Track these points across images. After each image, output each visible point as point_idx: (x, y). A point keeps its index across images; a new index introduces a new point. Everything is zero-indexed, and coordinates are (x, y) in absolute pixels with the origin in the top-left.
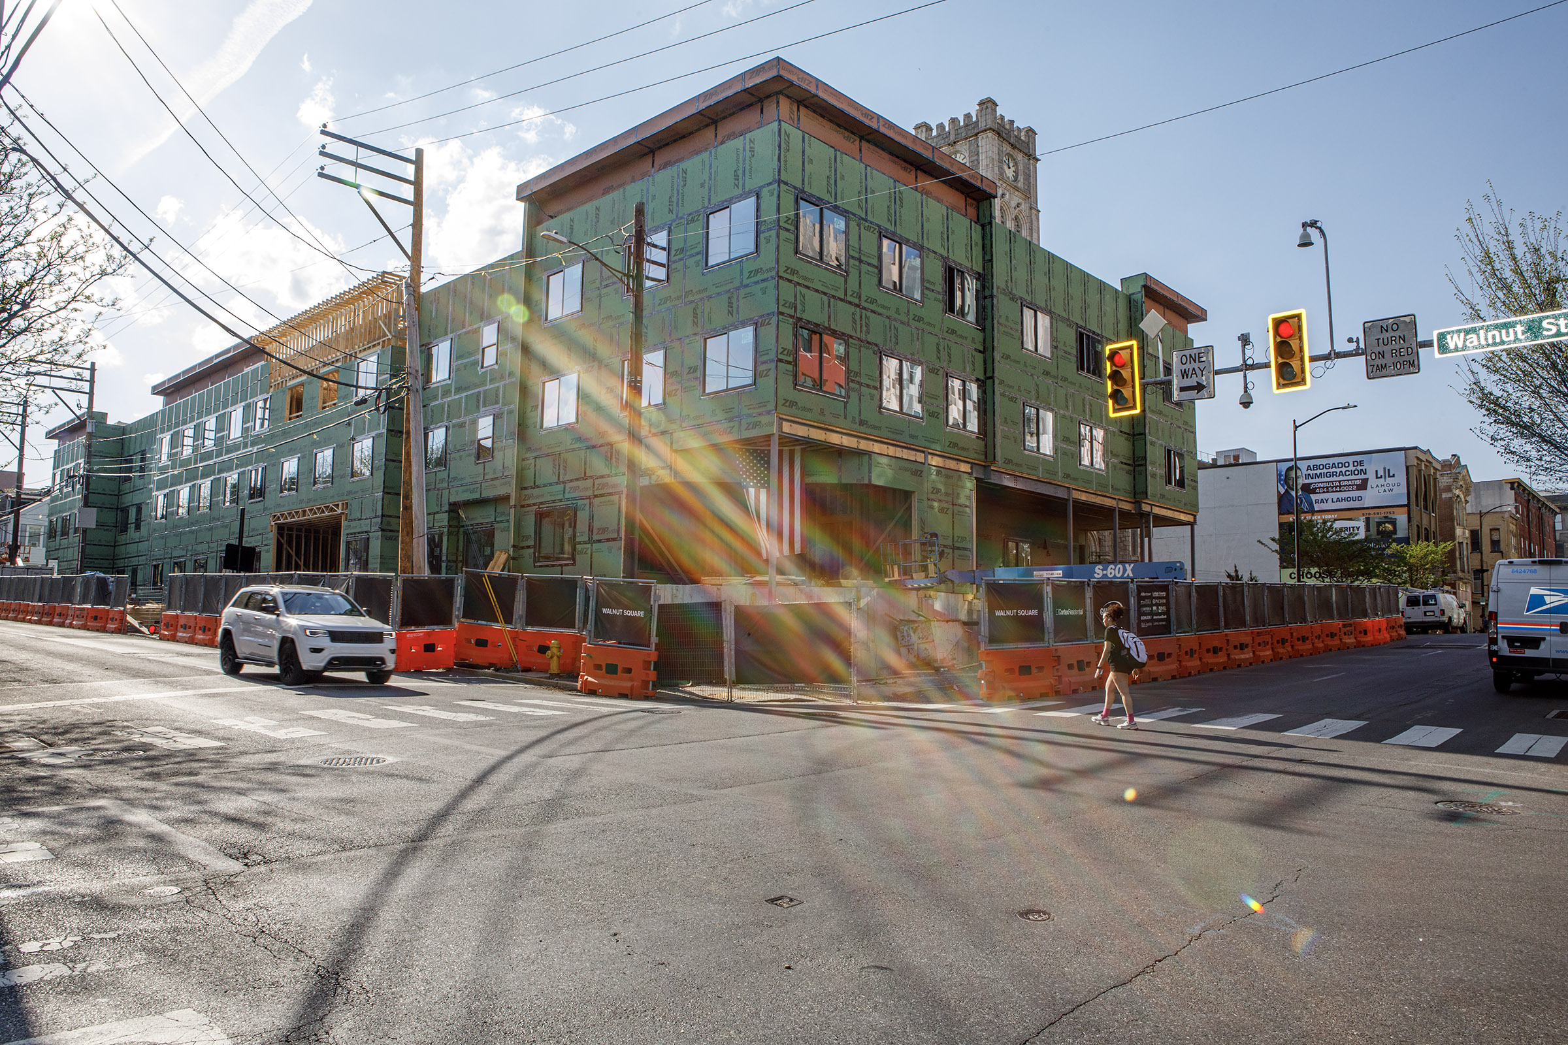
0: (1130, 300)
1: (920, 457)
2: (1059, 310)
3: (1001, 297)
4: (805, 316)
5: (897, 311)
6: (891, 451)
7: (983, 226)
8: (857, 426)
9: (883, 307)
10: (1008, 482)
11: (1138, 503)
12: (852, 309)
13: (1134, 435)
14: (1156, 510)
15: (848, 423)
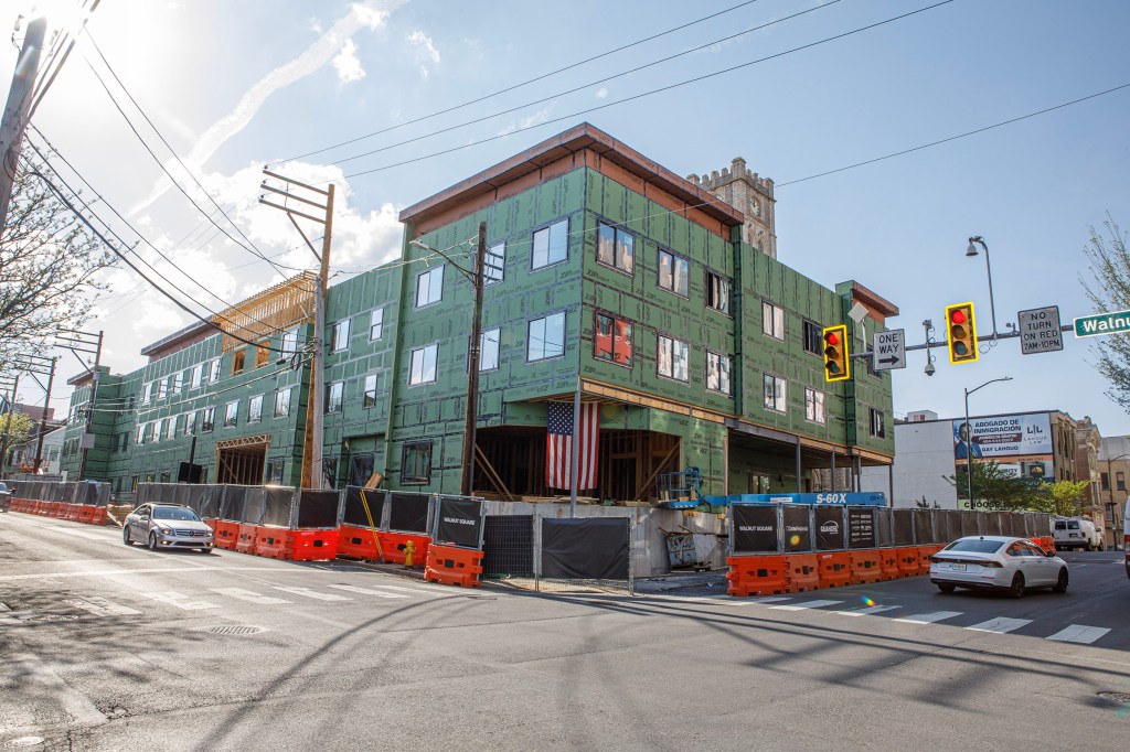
0: (842, 300)
1: (686, 411)
2: (790, 306)
3: (747, 296)
4: (603, 306)
5: (670, 304)
6: (666, 406)
7: (734, 244)
8: (639, 388)
9: (660, 301)
10: (751, 431)
11: (849, 448)
12: (637, 302)
13: (846, 398)
14: (863, 454)
15: (632, 385)
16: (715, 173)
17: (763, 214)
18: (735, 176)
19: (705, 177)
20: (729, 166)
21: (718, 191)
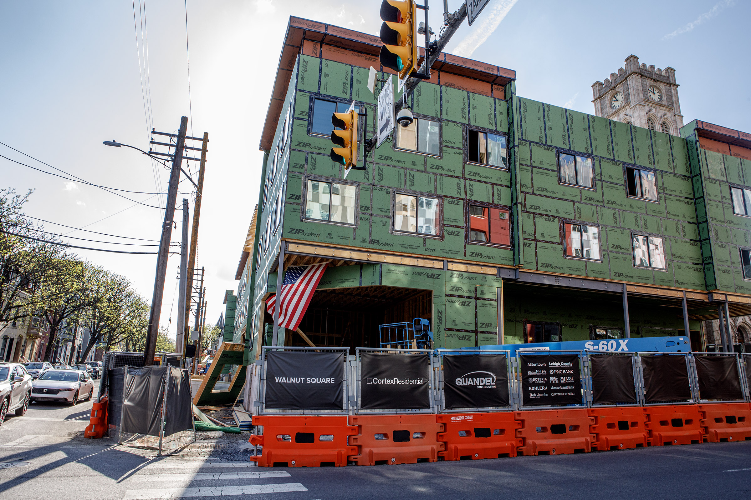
0: (686, 143)
1: (439, 265)
2: (602, 151)
5: (414, 163)
6: (406, 261)
7: (507, 101)
8: (367, 245)
9: (398, 161)
11: (710, 294)
13: (701, 241)
14: (731, 299)
15: (358, 243)
16: (612, 75)
17: (665, 98)
18: (629, 72)
19: (607, 80)
20: (623, 65)
21: (617, 89)
